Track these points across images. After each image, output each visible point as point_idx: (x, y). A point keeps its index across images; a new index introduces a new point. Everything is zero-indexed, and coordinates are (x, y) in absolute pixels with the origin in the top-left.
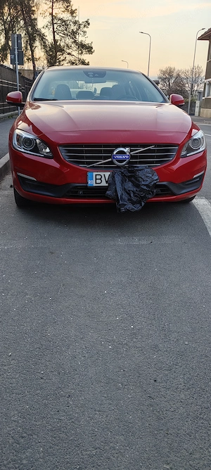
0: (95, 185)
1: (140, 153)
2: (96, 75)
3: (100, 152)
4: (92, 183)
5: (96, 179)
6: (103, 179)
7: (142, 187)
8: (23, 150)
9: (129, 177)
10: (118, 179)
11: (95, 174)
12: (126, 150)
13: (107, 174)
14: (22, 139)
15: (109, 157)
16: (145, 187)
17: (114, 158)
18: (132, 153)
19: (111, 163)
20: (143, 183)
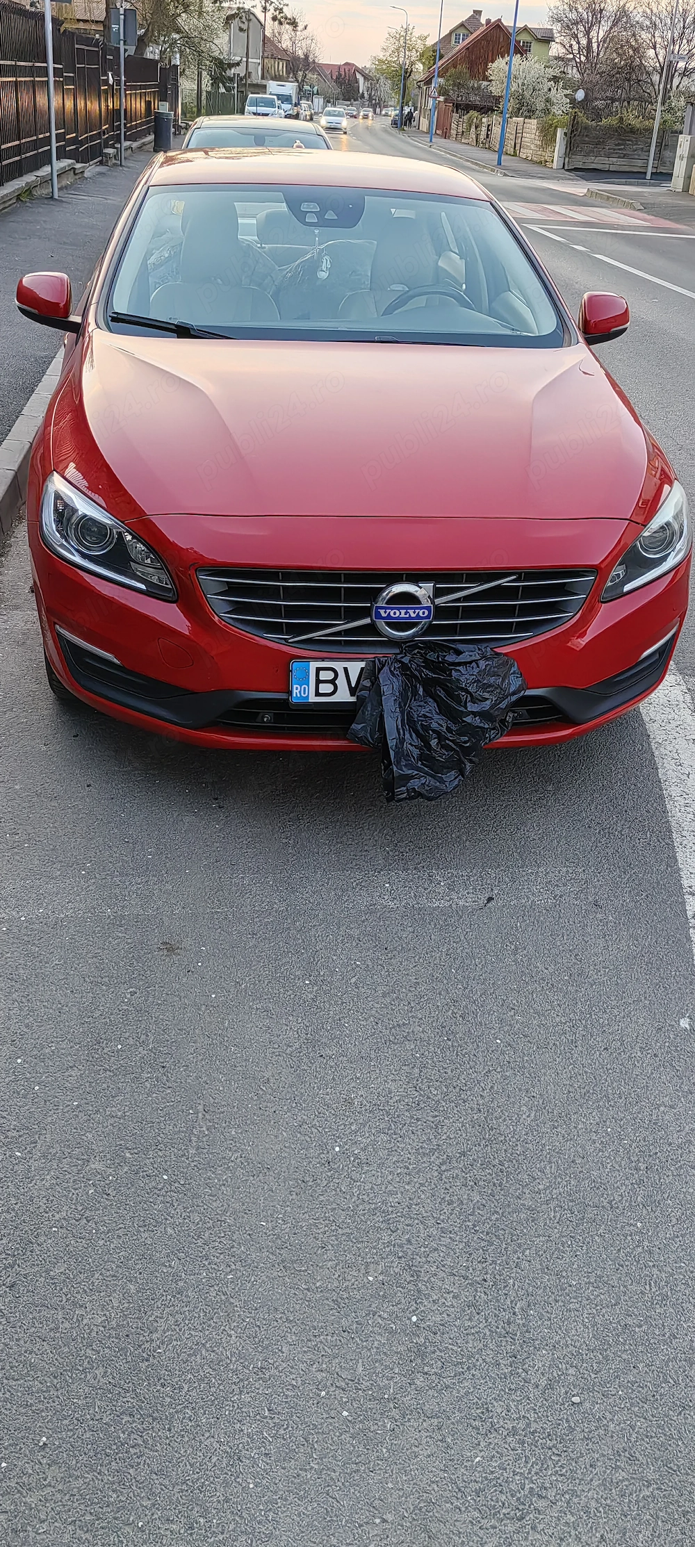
0: (313, 699)
1: (466, 598)
2: (330, 215)
3: (334, 594)
4: (304, 691)
5: (318, 682)
6: (342, 681)
7: (468, 719)
8: (77, 559)
9: (427, 684)
10: (390, 686)
11: (314, 665)
12: (422, 591)
13: (355, 668)
14: (74, 519)
15: (365, 612)
16: (477, 721)
17: (379, 616)
18: (438, 601)
19: (372, 629)
20: (471, 707)
